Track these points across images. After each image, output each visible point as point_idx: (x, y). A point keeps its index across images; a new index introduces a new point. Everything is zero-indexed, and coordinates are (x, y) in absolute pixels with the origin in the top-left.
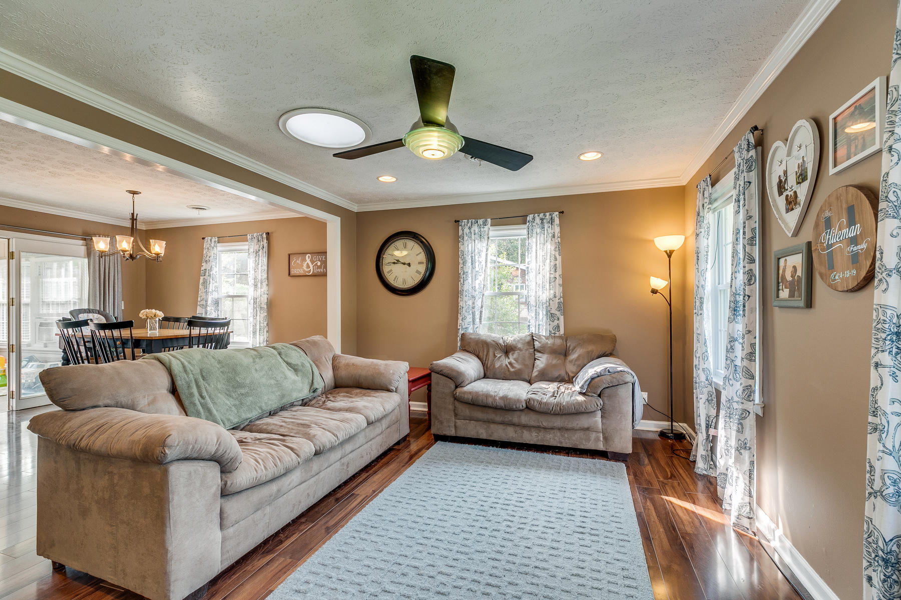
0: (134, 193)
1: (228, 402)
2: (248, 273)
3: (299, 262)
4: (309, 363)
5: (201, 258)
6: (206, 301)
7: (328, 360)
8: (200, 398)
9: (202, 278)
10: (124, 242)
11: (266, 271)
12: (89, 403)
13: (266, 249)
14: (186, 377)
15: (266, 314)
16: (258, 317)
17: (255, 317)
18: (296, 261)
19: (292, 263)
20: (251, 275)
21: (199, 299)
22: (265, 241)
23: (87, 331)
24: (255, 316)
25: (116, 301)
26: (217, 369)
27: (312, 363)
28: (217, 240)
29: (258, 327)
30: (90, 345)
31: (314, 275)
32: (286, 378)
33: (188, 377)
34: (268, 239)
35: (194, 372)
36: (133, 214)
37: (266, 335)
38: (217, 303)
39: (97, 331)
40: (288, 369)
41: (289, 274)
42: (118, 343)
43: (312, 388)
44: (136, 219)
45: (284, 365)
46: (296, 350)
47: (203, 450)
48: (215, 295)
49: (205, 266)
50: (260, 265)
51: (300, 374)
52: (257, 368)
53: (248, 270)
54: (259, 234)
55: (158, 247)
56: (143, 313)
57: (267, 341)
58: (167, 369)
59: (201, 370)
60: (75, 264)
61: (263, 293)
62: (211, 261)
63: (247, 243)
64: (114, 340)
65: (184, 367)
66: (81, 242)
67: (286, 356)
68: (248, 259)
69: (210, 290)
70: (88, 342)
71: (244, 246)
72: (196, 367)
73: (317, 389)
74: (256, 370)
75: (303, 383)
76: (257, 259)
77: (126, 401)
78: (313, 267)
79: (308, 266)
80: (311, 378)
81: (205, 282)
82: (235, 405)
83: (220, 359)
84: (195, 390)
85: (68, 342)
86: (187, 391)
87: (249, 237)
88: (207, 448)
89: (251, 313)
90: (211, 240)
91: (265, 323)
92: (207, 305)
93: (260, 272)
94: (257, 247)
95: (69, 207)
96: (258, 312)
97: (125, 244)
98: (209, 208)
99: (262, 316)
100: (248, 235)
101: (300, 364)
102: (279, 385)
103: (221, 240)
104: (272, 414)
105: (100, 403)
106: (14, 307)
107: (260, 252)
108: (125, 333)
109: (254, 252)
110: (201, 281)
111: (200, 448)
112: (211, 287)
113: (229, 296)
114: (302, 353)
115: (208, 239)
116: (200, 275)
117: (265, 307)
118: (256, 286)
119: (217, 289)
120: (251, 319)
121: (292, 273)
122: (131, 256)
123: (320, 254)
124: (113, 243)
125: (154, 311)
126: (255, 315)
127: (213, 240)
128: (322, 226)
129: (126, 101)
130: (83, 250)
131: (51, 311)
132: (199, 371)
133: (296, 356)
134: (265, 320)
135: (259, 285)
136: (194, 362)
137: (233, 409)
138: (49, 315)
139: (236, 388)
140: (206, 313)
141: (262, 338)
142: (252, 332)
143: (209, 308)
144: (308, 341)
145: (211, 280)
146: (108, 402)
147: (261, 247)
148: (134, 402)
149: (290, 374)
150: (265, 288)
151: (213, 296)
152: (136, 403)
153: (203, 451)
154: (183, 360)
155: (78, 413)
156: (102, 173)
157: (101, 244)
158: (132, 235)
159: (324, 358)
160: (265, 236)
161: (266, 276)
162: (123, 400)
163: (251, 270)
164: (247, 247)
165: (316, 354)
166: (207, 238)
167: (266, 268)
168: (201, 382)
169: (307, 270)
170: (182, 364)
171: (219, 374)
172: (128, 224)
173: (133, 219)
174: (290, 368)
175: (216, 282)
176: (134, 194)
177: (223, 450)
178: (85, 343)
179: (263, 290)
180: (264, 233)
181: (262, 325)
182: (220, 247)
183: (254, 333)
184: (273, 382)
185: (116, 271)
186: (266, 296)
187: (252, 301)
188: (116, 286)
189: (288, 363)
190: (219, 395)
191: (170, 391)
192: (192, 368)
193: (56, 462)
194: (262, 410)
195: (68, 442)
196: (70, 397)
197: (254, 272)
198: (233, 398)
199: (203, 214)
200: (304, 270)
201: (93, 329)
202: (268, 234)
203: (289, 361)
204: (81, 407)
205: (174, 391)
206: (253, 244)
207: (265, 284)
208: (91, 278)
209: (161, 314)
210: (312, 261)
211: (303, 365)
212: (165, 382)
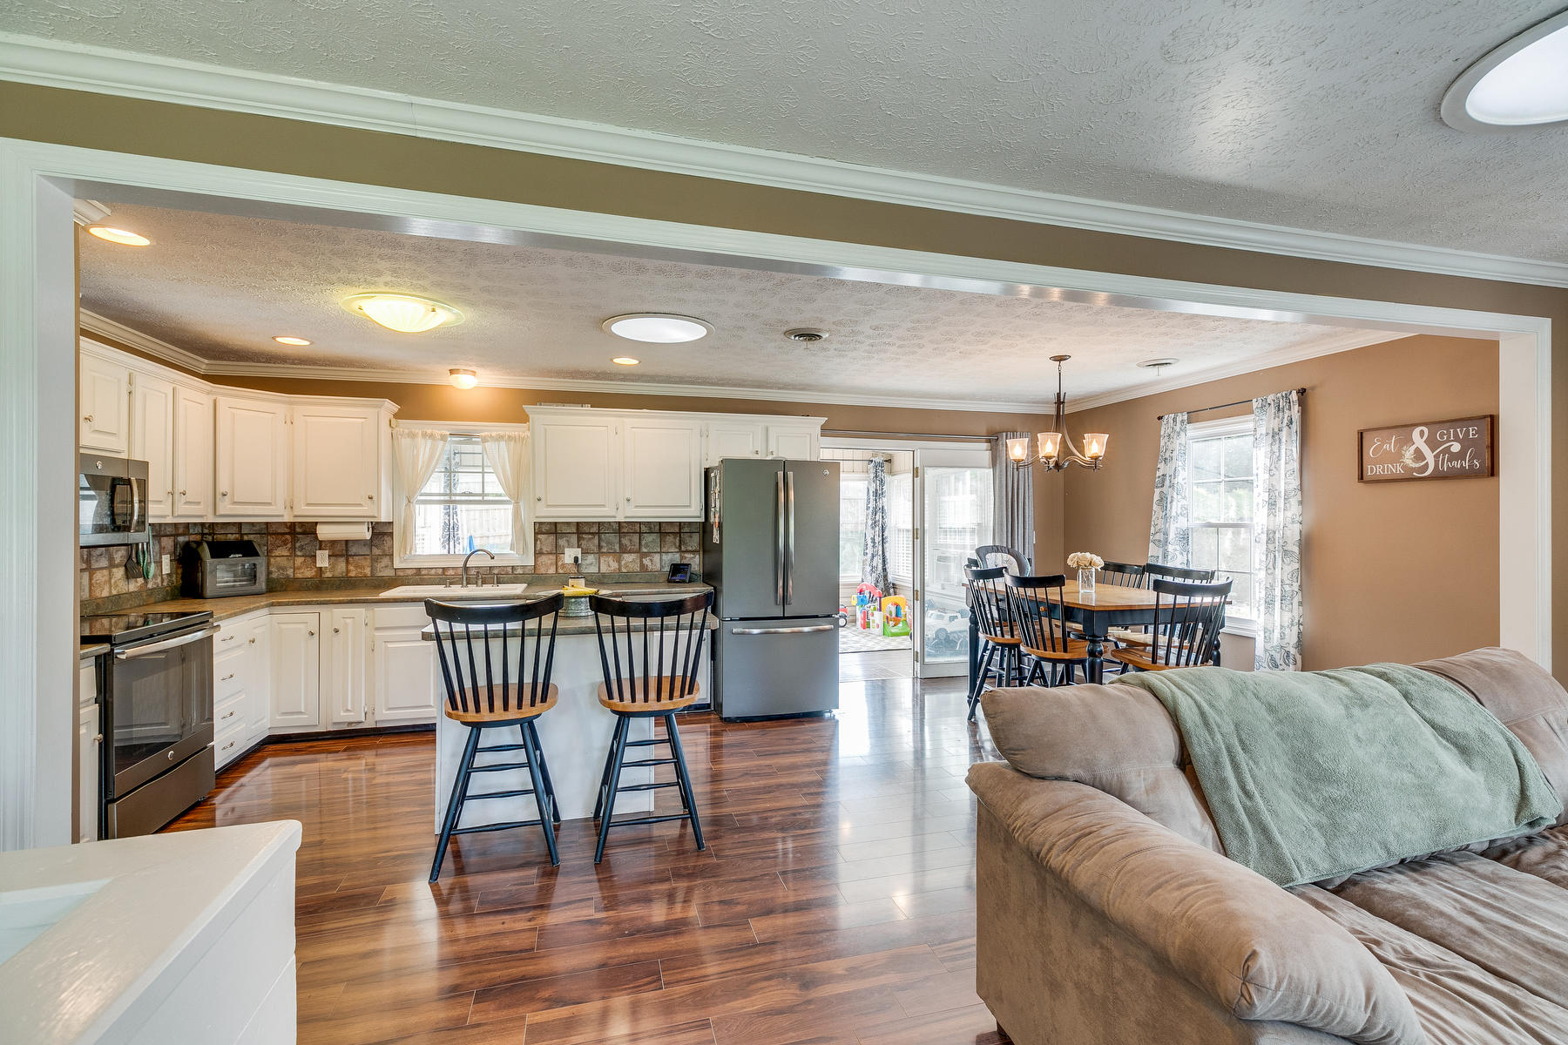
0: (1060, 359)
1: (1302, 815)
2: (1254, 478)
3: (1390, 446)
4: (1503, 734)
5: (1156, 456)
6: (1166, 534)
7: (1556, 727)
8: (1241, 793)
9: (1157, 491)
10: (1049, 443)
11: (1297, 473)
12: (1053, 769)
13: (1296, 426)
14: (1209, 738)
15: (1297, 566)
16: (1278, 571)
17: (1269, 571)
18: (1380, 447)
19: (1370, 452)
20: (1261, 483)
21: (1152, 531)
22: (1296, 408)
23: (1000, 584)
24: (1270, 569)
25: (1027, 531)
26: (1267, 726)
27: (1510, 735)
28: (1186, 417)
29: (1278, 592)
30: (1003, 605)
31: (1438, 477)
32: (1442, 772)
33: (1213, 739)
34: (1302, 403)
35: (1225, 730)
36: (1059, 395)
37: (1297, 611)
38: (1185, 537)
39: (1015, 589)
40: (1440, 743)
41: (1361, 477)
42: (1042, 608)
43: (1525, 813)
44: (1063, 402)
45: (1427, 731)
46: (1455, 692)
47: (1335, 1017)
48: (1182, 523)
49: (1163, 469)
50: (1283, 461)
51: (1478, 762)
52: (1360, 734)
53: (1255, 472)
54: (1279, 395)
55: (1095, 445)
56: (1073, 559)
57: (1299, 624)
58: (1170, 713)
59: (1237, 726)
60: (974, 477)
61: (1289, 520)
62: (1174, 458)
63: (1251, 417)
64: (1038, 603)
65: (1203, 714)
66: (985, 445)
67: (1426, 703)
68: (1255, 449)
69: (1174, 514)
70: (1001, 600)
71: (1246, 423)
72: (1227, 719)
73: (1541, 818)
74: (1358, 739)
75: (1492, 791)
76: (1275, 448)
77: (1109, 778)
78: (1436, 457)
79: (1419, 455)
80: (1517, 781)
81: (1163, 499)
82: (1320, 826)
83: (1271, 700)
84: (1229, 773)
85: (977, 597)
86: (1213, 774)
87: (1255, 404)
88: (1345, 1014)
89: (1261, 561)
90: (1175, 420)
91: (1296, 586)
92: (1166, 541)
93: (1283, 476)
94: (1275, 424)
95: (972, 397)
96: (1279, 561)
97: (1049, 445)
98: (1178, 360)
99: (1288, 569)
100: (1254, 400)
101: (1472, 733)
102: (1426, 791)
103: (1193, 416)
104: (1414, 866)
105: (1069, 773)
106: (919, 540)
107: (1284, 434)
108: (1053, 594)
109: (1267, 434)
110: (1156, 497)
111: (1330, 1010)
112: (1175, 508)
113: (1210, 525)
114: (1474, 701)
115: (1169, 418)
116: (1155, 486)
117: (1296, 550)
118: (1272, 504)
119: (1185, 512)
120: (1262, 574)
121: (1368, 473)
122: (1057, 466)
123: (1459, 424)
124: (1033, 446)
125: (1088, 554)
126: (1271, 566)
127: (1179, 419)
128: (1487, 350)
129: (1088, 193)
130: (987, 455)
131: (949, 541)
132: (1233, 727)
133: (1454, 707)
134: (1295, 579)
135: (1281, 503)
136: (1220, 704)
137: (1316, 833)
138: (947, 546)
139: (1317, 780)
140: (1165, 556)
141: (1287, 616)
142: (1263, 602)
143: (1170, 548)
144: (1478, 666)
145: (1175, 496)
146: (1081, 773)
147: (1285, 421)
148: (1121, 782)
149: (1449, 759)
150: (1295, 509)
151: (1178, 525)
152: (1125, 784)
153: (1338, 1019)
154: (1198, 698)
155: (1037, 784)
156: (1022, 336)
157: (1017, 449)
158: (1057, 430)
159: (1542, 722)
160: (1294, 396)
161: (1298, 482)
162: (1105, 773)
163: (1261, 471)
164: (1251, 425)
165: (1513, 707)
166: (1166, 417)
167: (1296, 465)
168: (1241, 756)
169: (1417, 465)
170: (1199, 707)
171: (1275, 740)
172: (1053, 411)
173: (1059, 402)
174: (1444, 742)
175: (1184, 498)
176: (1060, 361)
177: (1384, 1028)
178: (997, 600)
179: (1289, 514)
180: (1294, 393)
181: (1287, 588)
182: (1193, 430)
183: (1269, 603)
184: (1407, 778)
185: (1027, 484)
186: (1297, 527)
187: (1264, 537)
188: (1027, 507)
189: (1434, 726)
190: (1281, 792)
191: (1177, 764)
192: (1217, 719)
193: (1005, 860)
194: (1388, 852)
195: (1028, 843)
196: (1023, 750)
197: (1267, 476)
198: (1312, 805)
199: (1164, 372)
200: (1405, 467)
201: (1009, 583)
202: (1302, 392)
203: (1439, 719)
204: (1040, 773)
205: (1185, 762)
206: (1264, 417)
207: (1294, 501)
208: (997, 498)
209: (1099, 562)
210: (1432, 443)
211: (1483, 737)
212: (1167, 742)
